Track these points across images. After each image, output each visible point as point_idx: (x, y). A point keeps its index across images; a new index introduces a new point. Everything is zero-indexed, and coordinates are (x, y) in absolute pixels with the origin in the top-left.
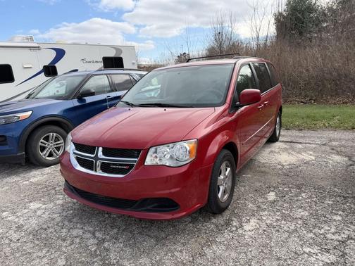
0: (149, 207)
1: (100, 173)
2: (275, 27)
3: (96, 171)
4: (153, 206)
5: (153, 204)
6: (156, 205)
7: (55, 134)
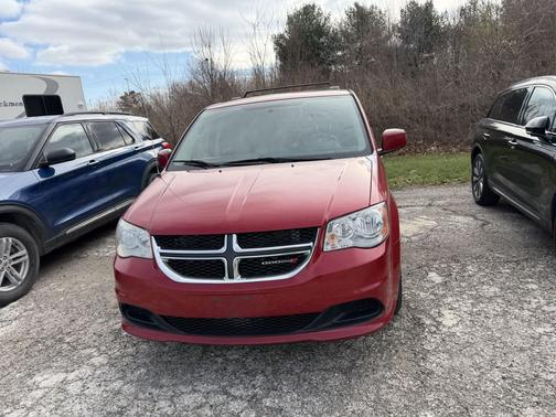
0: (334, 321)
1: (238, 279)
2: (275, 54)
3: (231, 277)
4: (339, 317)
5: (338, 314)
6: (342, 315)
7: (10, 239)
